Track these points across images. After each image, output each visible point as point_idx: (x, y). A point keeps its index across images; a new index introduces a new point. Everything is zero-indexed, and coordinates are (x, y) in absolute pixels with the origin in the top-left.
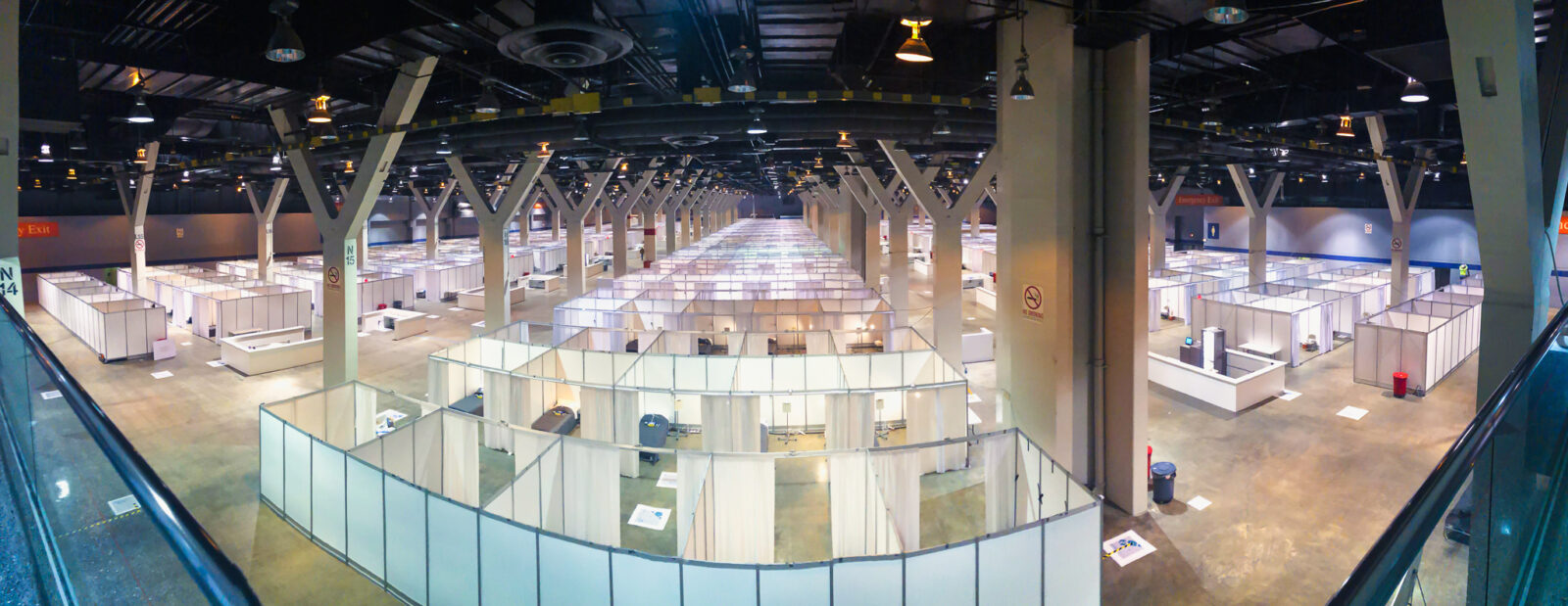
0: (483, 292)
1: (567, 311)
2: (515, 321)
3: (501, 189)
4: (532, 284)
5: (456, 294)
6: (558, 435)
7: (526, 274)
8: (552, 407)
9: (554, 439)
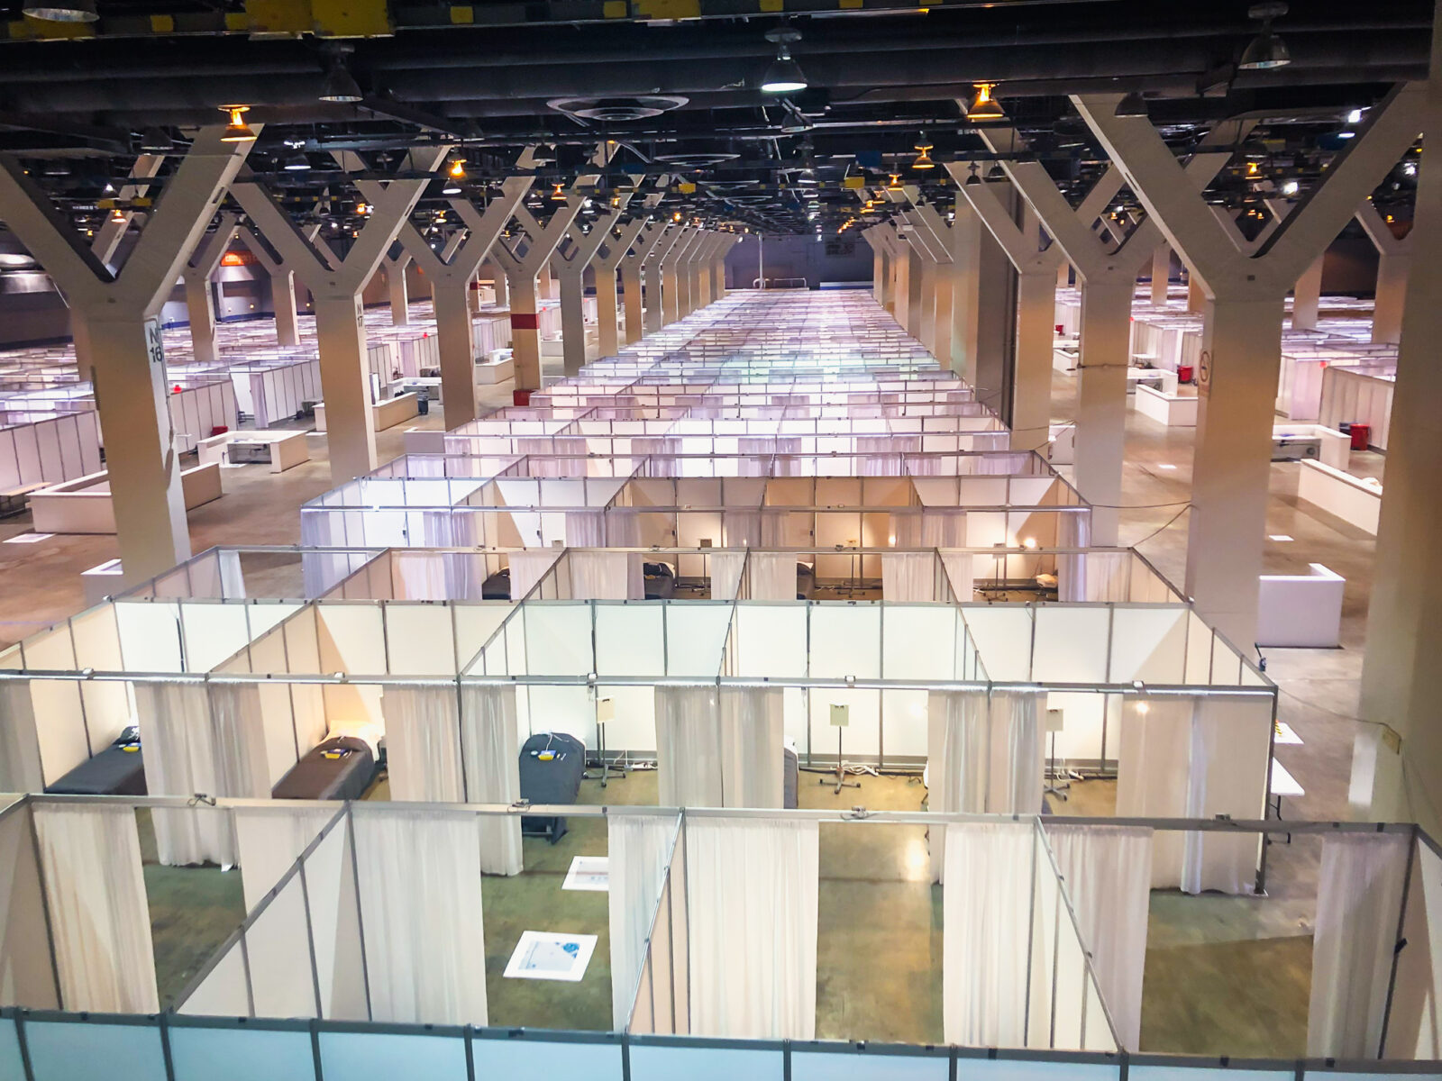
0: (107, 483)
1: (335, 516)
2: (200, 552)
3: (121, 219)
4: (235, 453)
5: (23, 498)
6: (340, 804)
7: (217, 431)
8: (316, 743)
9: (334, 813)
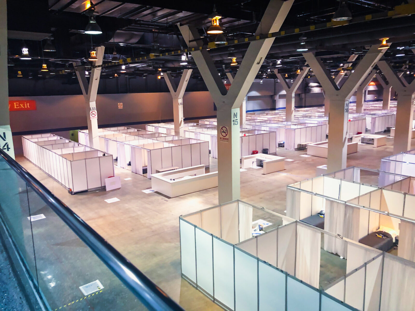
0: (327, 144)
1: (392, 164)
2: (349, 167)
4: (363, 140)
5: (306, 145)
6: (381, 252)
7: (359, 133)
8: (375, 231)
9: (378, 254)
